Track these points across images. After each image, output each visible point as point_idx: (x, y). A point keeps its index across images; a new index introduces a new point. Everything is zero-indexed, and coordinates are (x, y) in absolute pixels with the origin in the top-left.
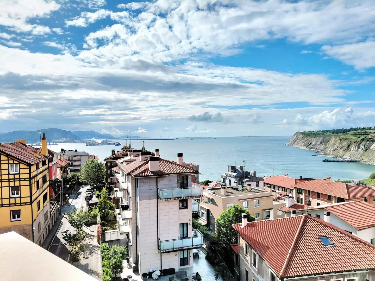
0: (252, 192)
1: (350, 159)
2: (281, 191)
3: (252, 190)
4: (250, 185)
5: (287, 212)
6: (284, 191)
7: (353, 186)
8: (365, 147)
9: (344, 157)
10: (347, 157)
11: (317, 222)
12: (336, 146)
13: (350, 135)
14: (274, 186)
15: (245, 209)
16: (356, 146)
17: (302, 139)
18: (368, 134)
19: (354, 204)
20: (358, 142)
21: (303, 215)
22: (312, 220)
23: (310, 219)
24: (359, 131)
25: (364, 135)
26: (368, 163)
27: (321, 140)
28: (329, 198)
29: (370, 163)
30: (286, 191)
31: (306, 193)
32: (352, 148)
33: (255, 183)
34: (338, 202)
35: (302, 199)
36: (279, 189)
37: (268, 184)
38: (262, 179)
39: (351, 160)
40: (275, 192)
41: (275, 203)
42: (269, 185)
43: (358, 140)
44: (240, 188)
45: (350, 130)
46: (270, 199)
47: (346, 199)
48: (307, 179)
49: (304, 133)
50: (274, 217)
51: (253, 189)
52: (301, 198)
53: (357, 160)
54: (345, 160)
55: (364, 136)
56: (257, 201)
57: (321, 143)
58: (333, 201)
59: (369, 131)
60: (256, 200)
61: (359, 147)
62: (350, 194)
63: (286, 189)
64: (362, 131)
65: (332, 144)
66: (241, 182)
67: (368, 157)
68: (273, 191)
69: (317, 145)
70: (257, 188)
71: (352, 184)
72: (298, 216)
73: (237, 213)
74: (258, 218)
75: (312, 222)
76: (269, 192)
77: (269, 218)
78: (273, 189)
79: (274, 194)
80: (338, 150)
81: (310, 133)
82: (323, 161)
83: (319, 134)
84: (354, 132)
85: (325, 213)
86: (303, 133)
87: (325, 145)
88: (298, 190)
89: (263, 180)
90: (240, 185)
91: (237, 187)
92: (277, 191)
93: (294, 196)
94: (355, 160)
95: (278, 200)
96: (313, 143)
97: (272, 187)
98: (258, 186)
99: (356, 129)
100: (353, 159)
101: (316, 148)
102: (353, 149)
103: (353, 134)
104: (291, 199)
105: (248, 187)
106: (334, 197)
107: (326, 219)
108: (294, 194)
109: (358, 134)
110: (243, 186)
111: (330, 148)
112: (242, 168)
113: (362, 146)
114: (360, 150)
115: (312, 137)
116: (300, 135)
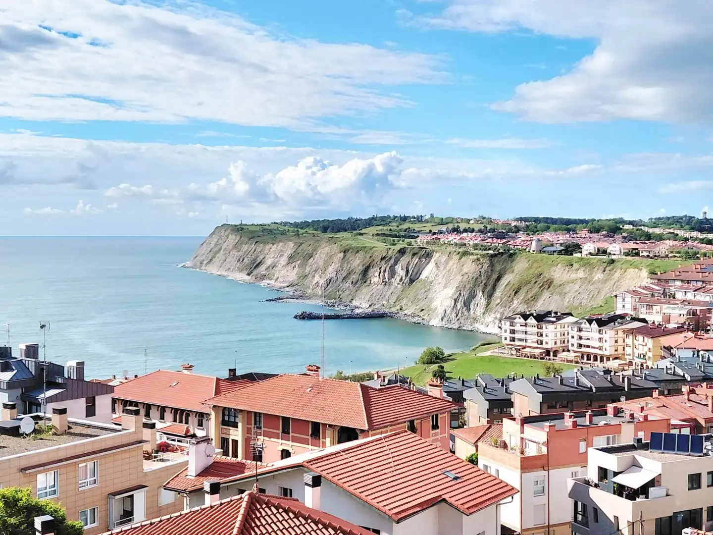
0: (72, 437)
1: (370, 310)
2: (169, 424)
3: (69, 428)
4: (63, 412)
5: (190, 492)
6: (181, 422)
7: (380, 390)
8: (407, 271)
9: (354, 303)
10: (362, 305)
11: (287, 512)
12: (331, 271)
13: (369, 239)
14: (148, 407)
15: (43, 501)
16: (385, 271)
17: (236, 247)
18: (416, 235)
19: (385, 444)
20: (391, 258)
21: (243, 495)
22: (272, 508)
23: (264, 506)
24: (394, 226)
25: (405, 237)
26: (416, 320)
27: (289, 252)
28: (316, 431)
29: (420, 320)
30: (187, 423)
31: (249, 423)
32: (375, 277)
33: (82, 402)
34: (340, 442)
35: (237, 441)
36: (162, 418)
37: (125, 403)
38: (105, 388)
39: (373, 311)
40: (153, 426)
41: (150, 466)
42: (130, 406)
43: (390, 252)
44: (27, 424)
45: (370, 222)
46: (136, 453)
47: (363, 431)
48: (251, 378)
49: (242, 229)
50: (148, 516)
51: (76, 424)
52: (233, 440)
53: (387, 311)
54: (357, 311)
55: (407, 240)
56: (90, 465)
57: (291, 258)
58: (328, 441)
59: (417, 227)
60: (84, 461)
61: (393, 274)
62: (374, 414)
63: (188, 415)
64: (400, 227)
65: (321, 263)
66: (31, 404)
67: (415, 300)
68: (146, 425)
69: (279, 267)
70: (87, 421)
71: (375, 384)
72: (229, 499)
73: (13, 520)
74: (93, 525)
75: (269, 513)
76: (133, 430)
77: (130, 520)
78: (144, 420)
79: (147, 433)
81: (258, 229)
82: (296, 317)
83: (283, 233)
84: (381, 227)
85: (308, 478)
86: (239, 229)
87: (303, 266)
88: (224, 415)
89: (111, 389)
90: (25, 413)
91: (15, 424)
92: (159, 425)
93: (212, 435)
94: (382, 311)
95: (160, 453)
96: (269, 262)
97: (143, 412)
98: (91, 411)
99: (384, 221)
100: (378, 308)
101: (275, 278)
102: (376, 280)
103: (378, 235)
104: (203, 445)
105: (56, 420)
106: (330, 426)
107: (310, 498)
108: (212, 427)
109: (391, 236)
110: (37, 418)
111: (317, 276)
112: (32, 351)
113: (400, 271)
114: (396, 281)
115: (265, 243)
116: (227, 237)
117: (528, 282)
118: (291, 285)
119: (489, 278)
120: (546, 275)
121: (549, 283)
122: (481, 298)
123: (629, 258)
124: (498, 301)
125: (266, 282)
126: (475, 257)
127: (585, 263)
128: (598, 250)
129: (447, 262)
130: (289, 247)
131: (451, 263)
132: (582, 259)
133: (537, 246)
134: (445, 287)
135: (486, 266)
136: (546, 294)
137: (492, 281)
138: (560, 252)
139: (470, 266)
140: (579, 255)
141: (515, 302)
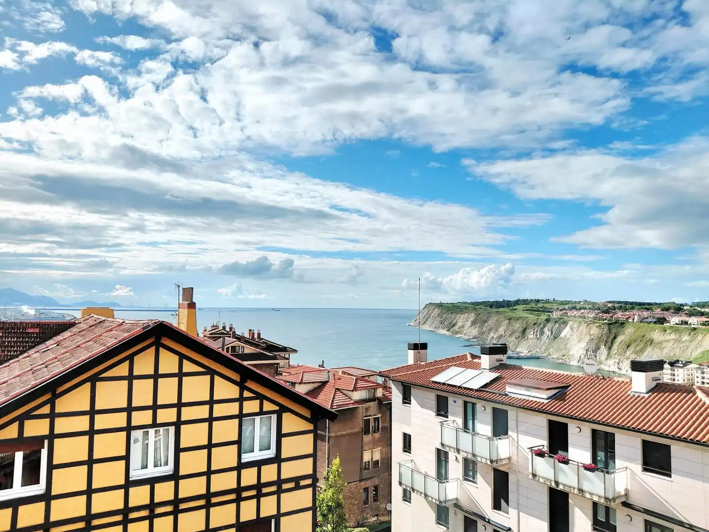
1: (529, 354)
8: (552, 332)
9: (518, 350)
10: (523, 351)
12: (501, 330)
13: (521, 312)
16: (537, 332)
17: (439, 315)
18: (550, 311)
20: (540, 324)
24: (533, 305)
25: (544, 311)
26: (560, 361)
27: (472, 319)
29: (563, 362)
32: (531, 335)
39: (532, 354)
43: (539, 321)
45: (517, 302)
49: (442, 306)
53: (541, 355)
55: (546, 314)
57: (474, 323)
61: (542, 333)
65: (493, 326)
67: (559, 349)
69: (466, 327)
80: (506, 337)
81: (450, 305)
83: (466, 308)
84: (525, 306)
86: (440, 305)
87: (481, 327)
94: (537, 355)
96: (460, 324)
100: (533, 353)
101: (465, 332)
102: (532, 336)
103: (526, 310)
109: (536, 311)
111: (492, 333)
113: (547, 332)
114: (544, 338)
115: (457, 314)
116: (434, 310)
117: (635, 341)
118: (474, 338)
119: (608, 337)
120: (648, 337)
121: (651, 342)
122: (603, 350)
123: (704, 327)
124: (616, 352)
125: (459, 335)
126: (598, 325)
127: (674, 329)
128: (682, 322)
129: (578, 327)
130: (472, 316)
131: (581, 328)
132: (672, 327)
133: (638, 319)
134: (579, 342)
135: (605, 330)
136: (649, 349)
137: (610, 340)
138: (655, 323)
139: (595, 331)
140: (668, 324)
141: (628, 353)
